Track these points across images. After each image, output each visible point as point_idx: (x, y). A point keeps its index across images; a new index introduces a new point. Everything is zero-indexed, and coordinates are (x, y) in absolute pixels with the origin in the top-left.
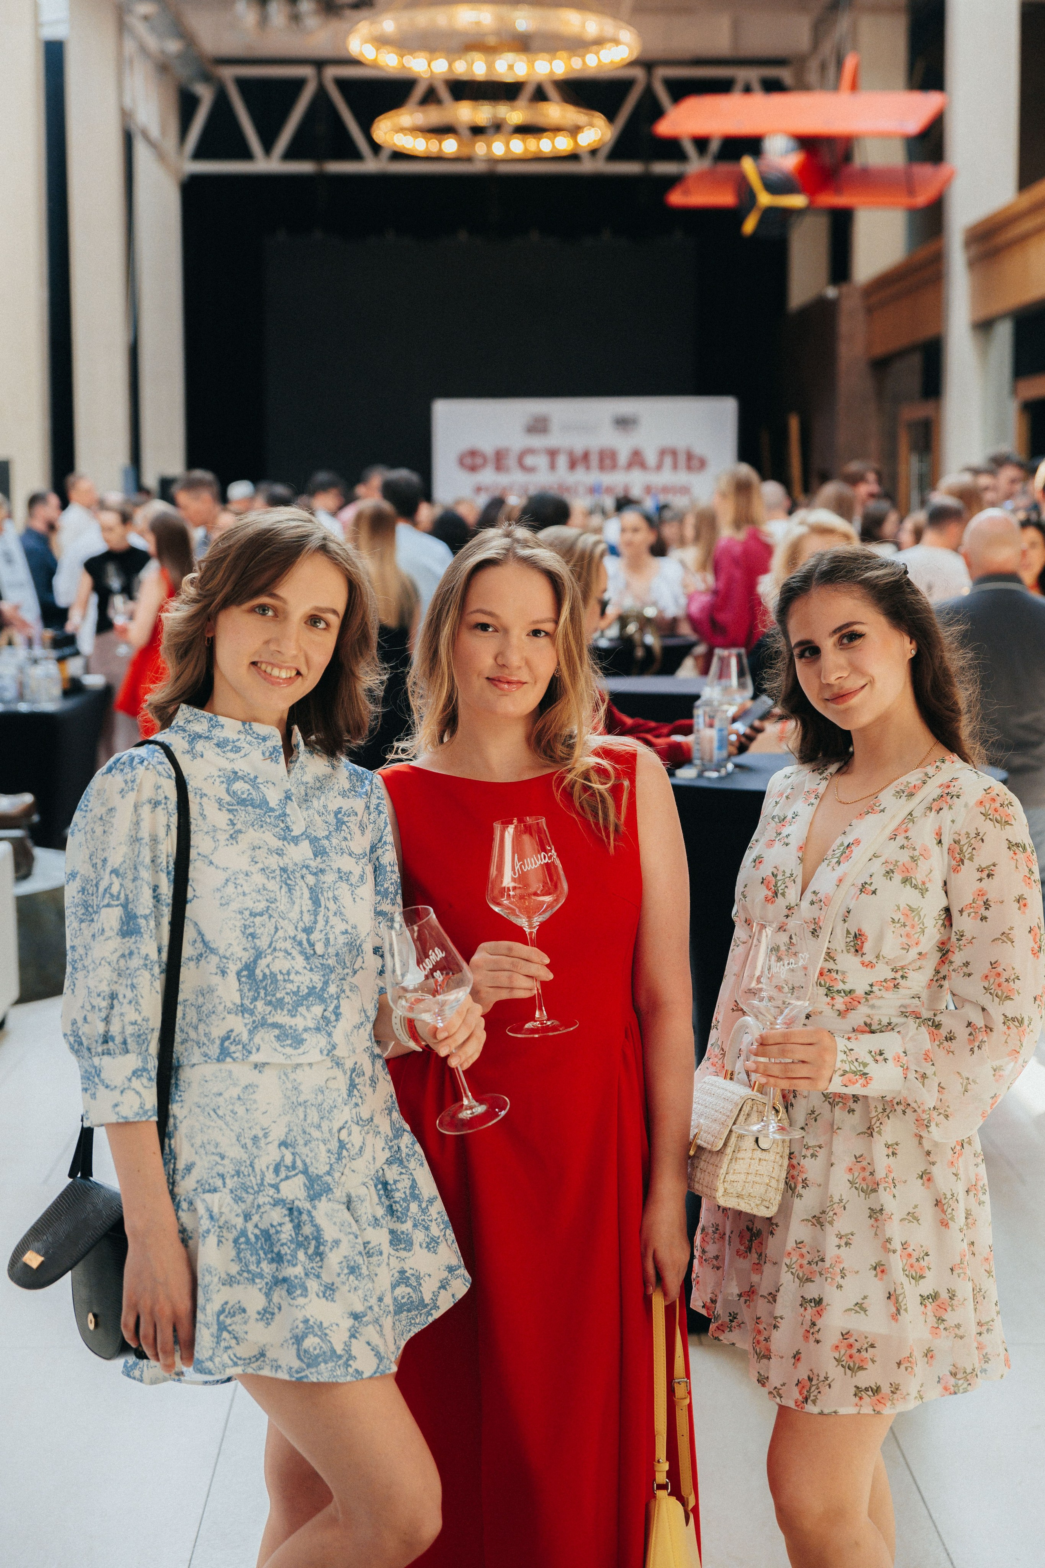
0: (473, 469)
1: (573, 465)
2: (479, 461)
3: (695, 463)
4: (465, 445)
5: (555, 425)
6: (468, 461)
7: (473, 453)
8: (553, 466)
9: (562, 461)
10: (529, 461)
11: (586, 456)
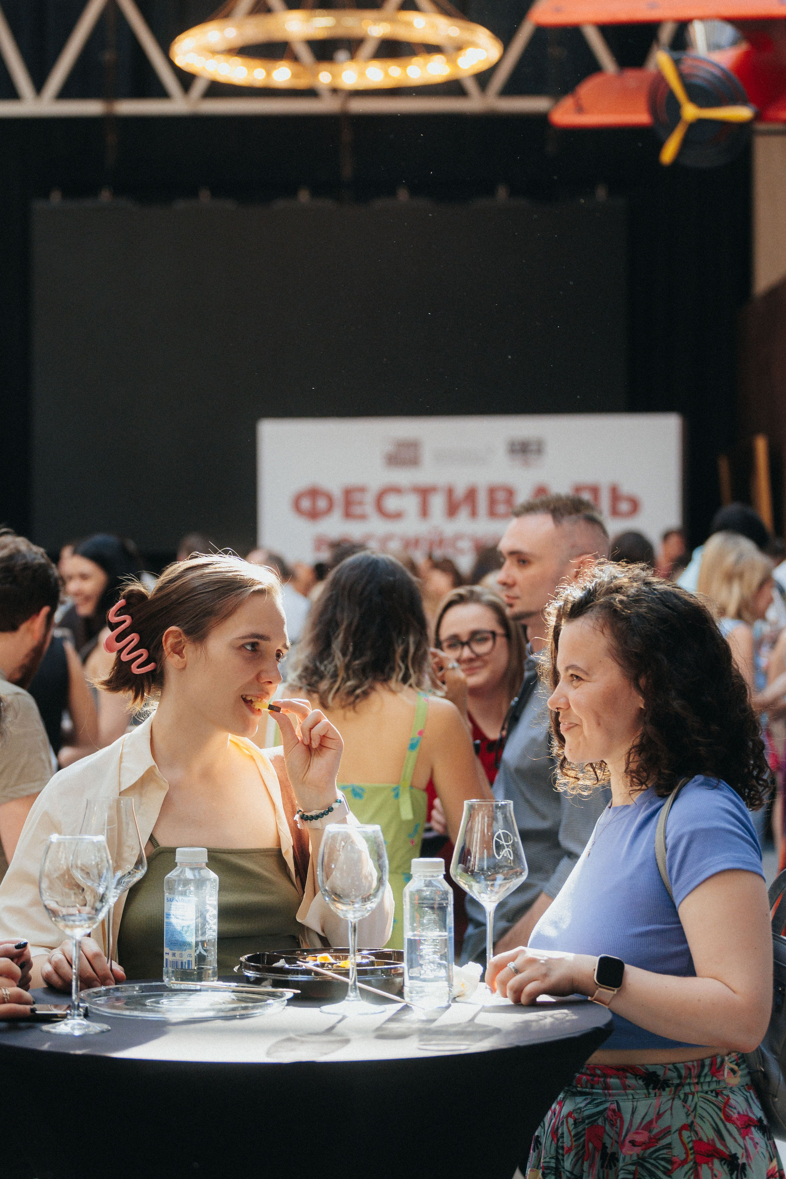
0: (314, 515)
1: (452, 510)
2: (322, 504)
3: (624, 507)
4: (302, 483)
5: (427, 455)
6: (306, 504)
7: (314, 493)
8: (424, 512)
9: (438, 503)
10: (392, 503)
11: (471, 495)
